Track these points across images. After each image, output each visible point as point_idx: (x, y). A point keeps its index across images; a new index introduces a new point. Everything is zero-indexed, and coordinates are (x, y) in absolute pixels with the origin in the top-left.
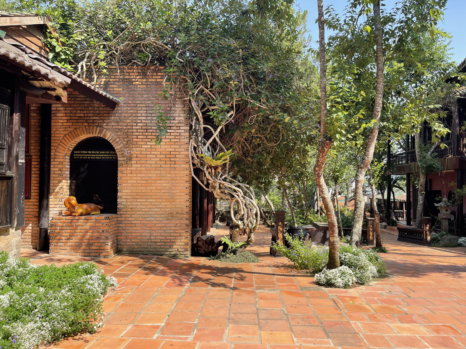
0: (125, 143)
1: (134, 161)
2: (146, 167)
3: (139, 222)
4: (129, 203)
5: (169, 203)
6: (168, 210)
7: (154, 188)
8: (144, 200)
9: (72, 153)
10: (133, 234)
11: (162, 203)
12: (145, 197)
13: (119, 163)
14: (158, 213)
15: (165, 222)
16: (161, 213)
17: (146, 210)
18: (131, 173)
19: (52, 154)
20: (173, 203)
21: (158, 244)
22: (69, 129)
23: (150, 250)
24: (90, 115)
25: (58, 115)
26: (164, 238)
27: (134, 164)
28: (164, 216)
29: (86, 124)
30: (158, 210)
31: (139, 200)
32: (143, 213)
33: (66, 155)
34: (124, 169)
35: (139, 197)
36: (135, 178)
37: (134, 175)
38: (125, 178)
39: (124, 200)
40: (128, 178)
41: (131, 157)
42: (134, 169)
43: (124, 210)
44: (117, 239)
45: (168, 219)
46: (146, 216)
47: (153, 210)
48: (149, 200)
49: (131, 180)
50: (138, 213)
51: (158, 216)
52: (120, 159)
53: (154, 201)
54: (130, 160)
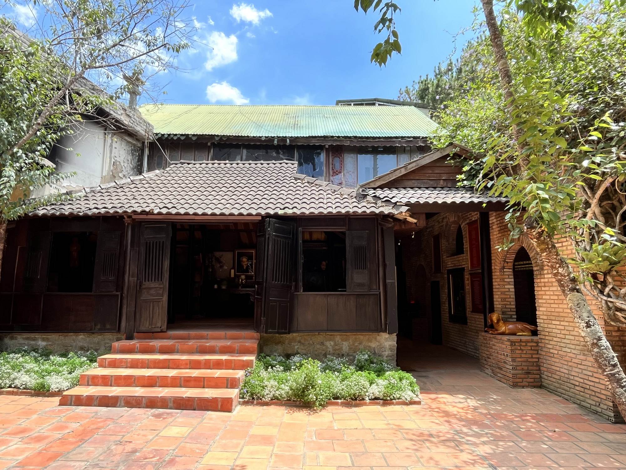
1: (546, 270)
3: (556, 352)
4: (546, 326)
8: (558, 323)
10: (553, 367)
12: (559, 319)
13: (535, 273)
14: (573, 342)
15: (581, 357)
16: (576, 342)
17: (561, 336)
18: (545, 286)
19: (493, 268)
21: (577, 388)
23: (571, 394)
25: (494, 227)
26: (582, 380)
27: (546, 274)
28: (578, 347)
30: (572, 338)
31: (554, 322)
32: (559, 340)
33: (504, 268)
34: (539, 280)
35: (553, 318)
36: (548, 293)
37: (547, 288)
38: (540, 293)
39: (542, 321)
40: (543, 293)
41: (543, 266)
42: (546, 280)
43: (543, 333)
44: (539, 370)
45: (584, 355)
46: (562, 345)
47: (567, 337)
48: (562, 323)
49: (545, 295)
50: (555, 339)
51: (573, 347)
52: (535, 269)
53: (567, 324)
54: (543, 269)
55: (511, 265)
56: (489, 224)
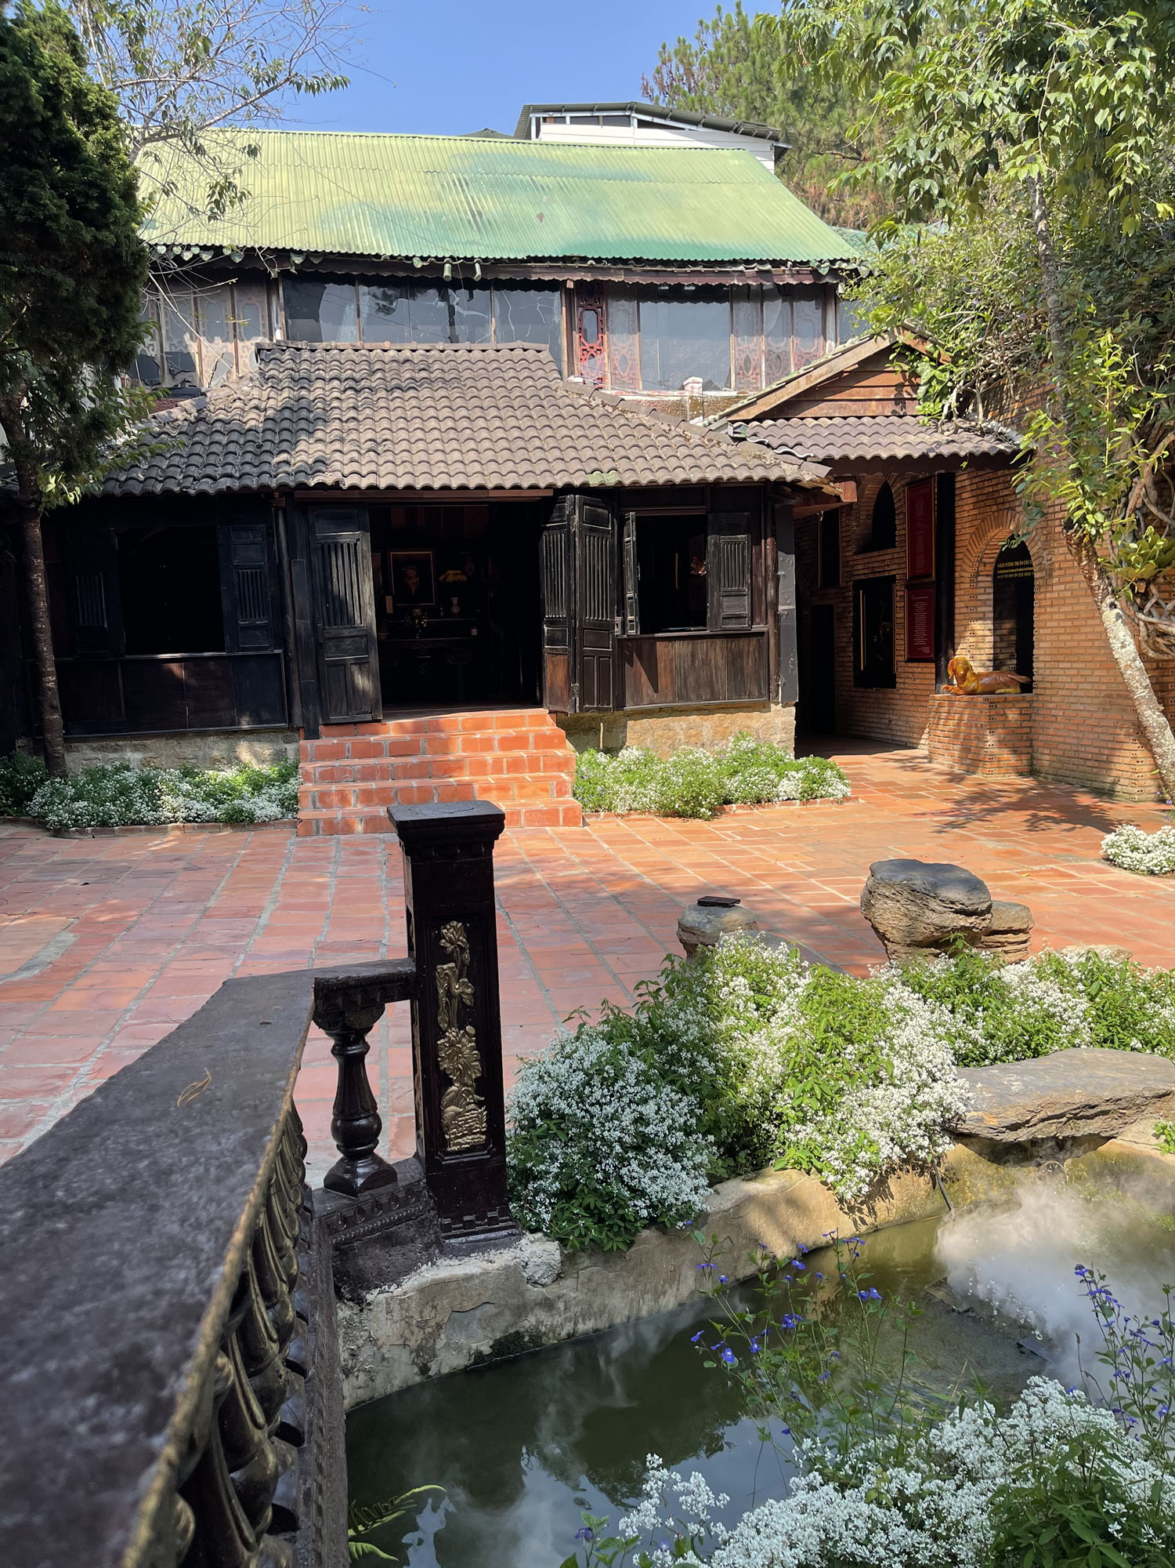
0: (1043, 538)
1: (1056, 577)
2: (1072, 590)
3: (1060, 713)
4: (1047, 672)
5: (1104, 673)
6: (1104, 687)
7: (1083, 637)
8: (1068, 665)
9: (996, 569)
10: (1052, 738)
11: (1096, 673)
12: (1071, 658)
13: (1036, 583)
14: (1090, 694)
15: (1100, 715)
16: (1093, 693)
17: (1072, 686)
18: (1052, 606)
19: (957, 575)
20: (1112, 672)
21: (1089, 763)
22: (976, 523)
23: (1078, 775)
24: (1000, 487)
25: (965, 496)
26: (1097, 750)
27: (1056, 584)
28: (1096, 701)
29: (995, 508)
30: (1089, 686)
31: (1061, 665)
32: (1067, 693)
33: (977, 574)
34: (1042, 596)
35: (1061, 658)
36: (1056, 617)
37: (1055, 609)
38: (1042, 617)
39: (1042, 665)
40: (1048, 617)
41: (1052, 570)
42: (1055, 595)
43: (1041, 685)
44: (1031, 746)
45: (1104, 710)
46: (1072, 700)
47: (1081, 686)
48: (1075, 665)
49: (1051, 620)
50: (1061, 692)
51: (1089, 701)
52: (1037, 575)
53: (1082, 665)
54: (1051, 576)
55: (990, 568)
56: (953, 489)
